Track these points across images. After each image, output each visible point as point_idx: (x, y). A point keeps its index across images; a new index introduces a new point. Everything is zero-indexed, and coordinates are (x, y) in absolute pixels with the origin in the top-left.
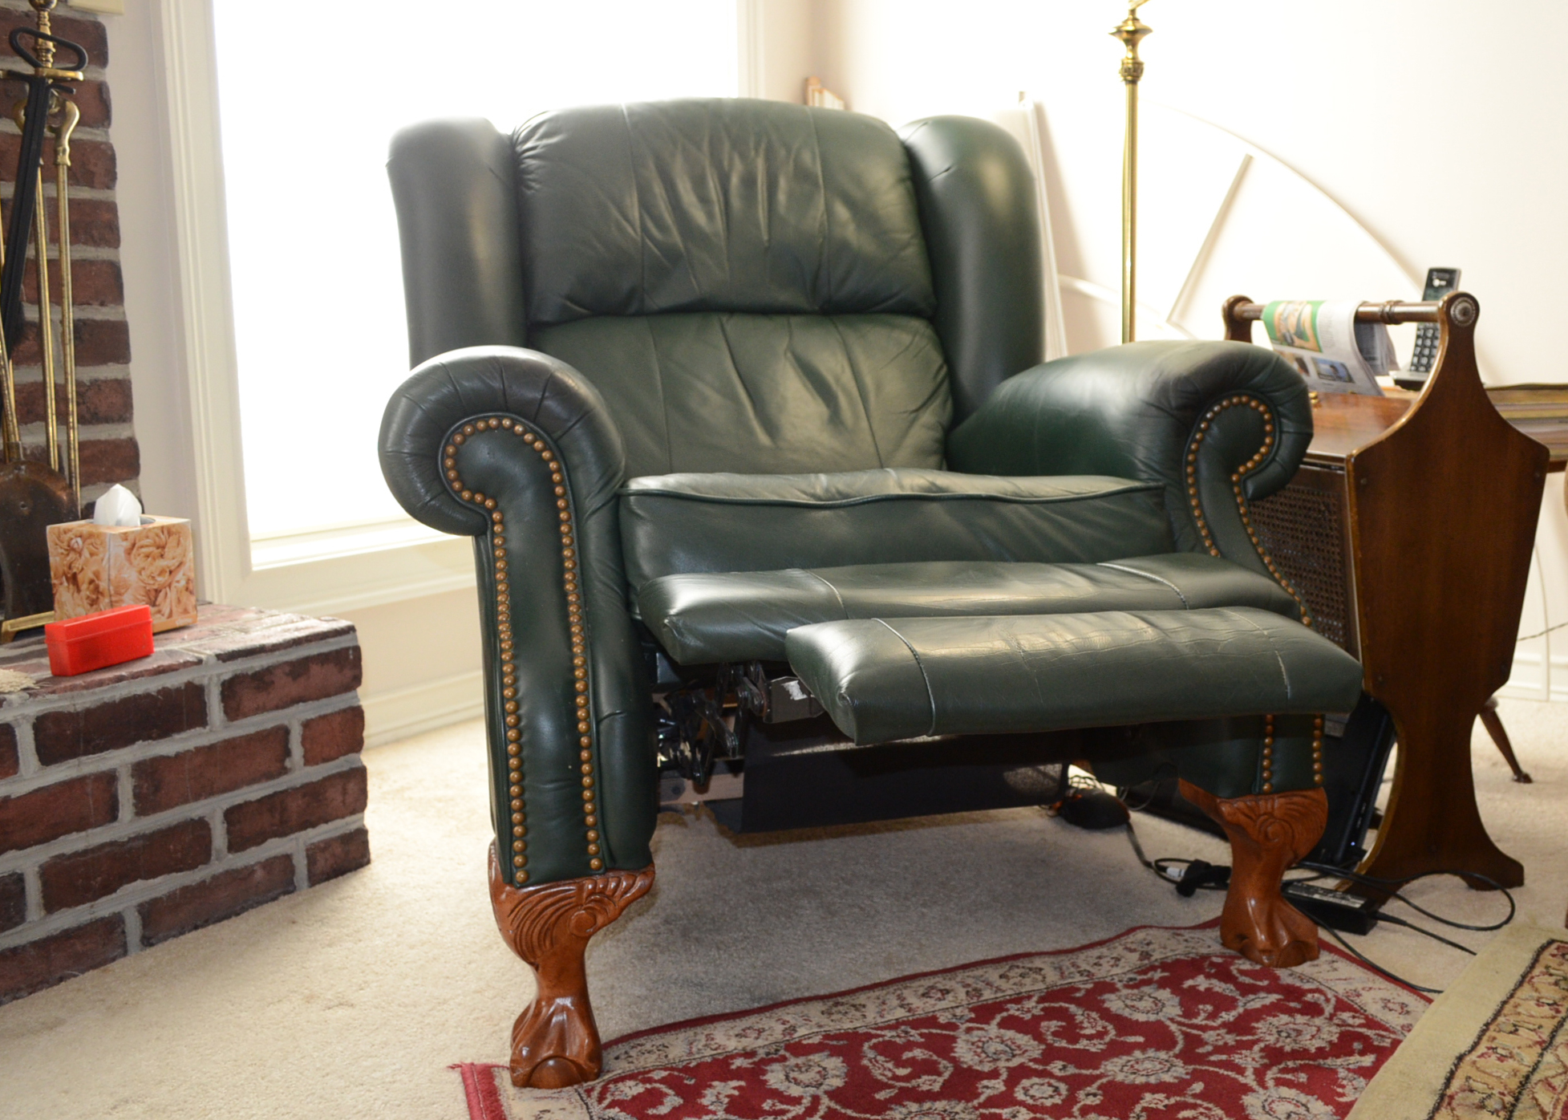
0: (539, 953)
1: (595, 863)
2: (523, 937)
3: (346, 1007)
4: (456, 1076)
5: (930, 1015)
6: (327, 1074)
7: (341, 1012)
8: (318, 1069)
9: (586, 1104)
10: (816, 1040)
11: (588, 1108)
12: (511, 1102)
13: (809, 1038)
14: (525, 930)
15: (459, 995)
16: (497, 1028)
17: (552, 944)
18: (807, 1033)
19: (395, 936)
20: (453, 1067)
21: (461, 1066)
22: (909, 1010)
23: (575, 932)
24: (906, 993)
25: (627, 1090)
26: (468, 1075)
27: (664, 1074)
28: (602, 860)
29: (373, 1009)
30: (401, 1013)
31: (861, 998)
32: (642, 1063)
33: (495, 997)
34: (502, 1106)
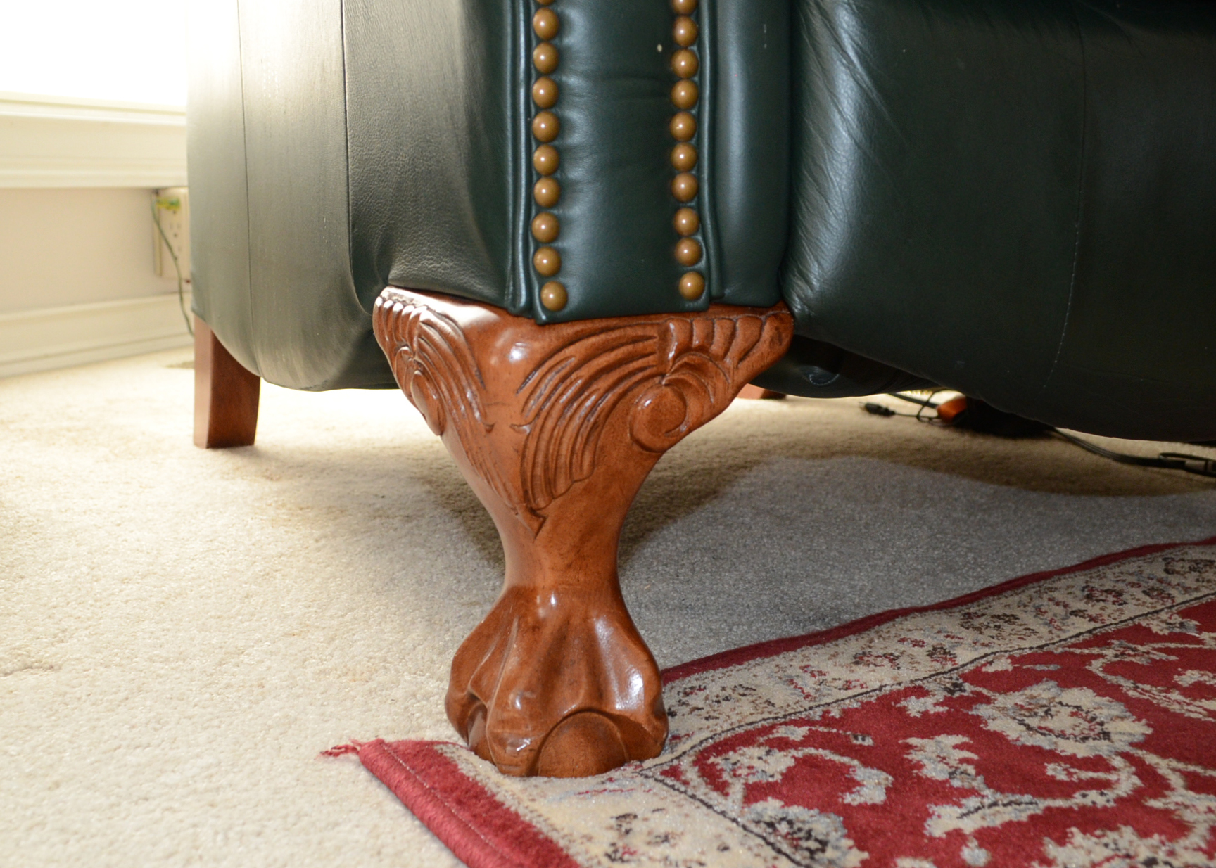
0: (561, 486)
1: (689, 284)
2: (543, 444)
3: (40, 672)
4: (350, 771)
5: (1131, 624)
6: (57, 785)
7: (31, 679)
8: (30, 775)
9: (693, 797)
10: (1003, 665)
11: (709, 806)
12: (534, 806)
13: (990, 663)
14: (550, 424)
15: (260, 640)
16: (373, 685)
17: (593, 464)
18: (977, 655)
19: (84, 569)
20: (336, 753)
21: (354, 749)
22: (1092, 619)
23: (644, 436)
24: (1057, 595)
25: (758, 765)
26: (383, 763)
27: (804, 731)
28: (704, 276)
29: (102, 669)
30: (162, 672)
31: (998, 606)
32: (735, 719)
33: (333, 639)
34: (517, 815)
